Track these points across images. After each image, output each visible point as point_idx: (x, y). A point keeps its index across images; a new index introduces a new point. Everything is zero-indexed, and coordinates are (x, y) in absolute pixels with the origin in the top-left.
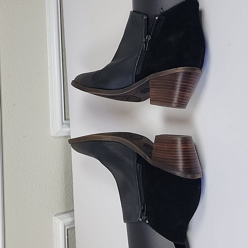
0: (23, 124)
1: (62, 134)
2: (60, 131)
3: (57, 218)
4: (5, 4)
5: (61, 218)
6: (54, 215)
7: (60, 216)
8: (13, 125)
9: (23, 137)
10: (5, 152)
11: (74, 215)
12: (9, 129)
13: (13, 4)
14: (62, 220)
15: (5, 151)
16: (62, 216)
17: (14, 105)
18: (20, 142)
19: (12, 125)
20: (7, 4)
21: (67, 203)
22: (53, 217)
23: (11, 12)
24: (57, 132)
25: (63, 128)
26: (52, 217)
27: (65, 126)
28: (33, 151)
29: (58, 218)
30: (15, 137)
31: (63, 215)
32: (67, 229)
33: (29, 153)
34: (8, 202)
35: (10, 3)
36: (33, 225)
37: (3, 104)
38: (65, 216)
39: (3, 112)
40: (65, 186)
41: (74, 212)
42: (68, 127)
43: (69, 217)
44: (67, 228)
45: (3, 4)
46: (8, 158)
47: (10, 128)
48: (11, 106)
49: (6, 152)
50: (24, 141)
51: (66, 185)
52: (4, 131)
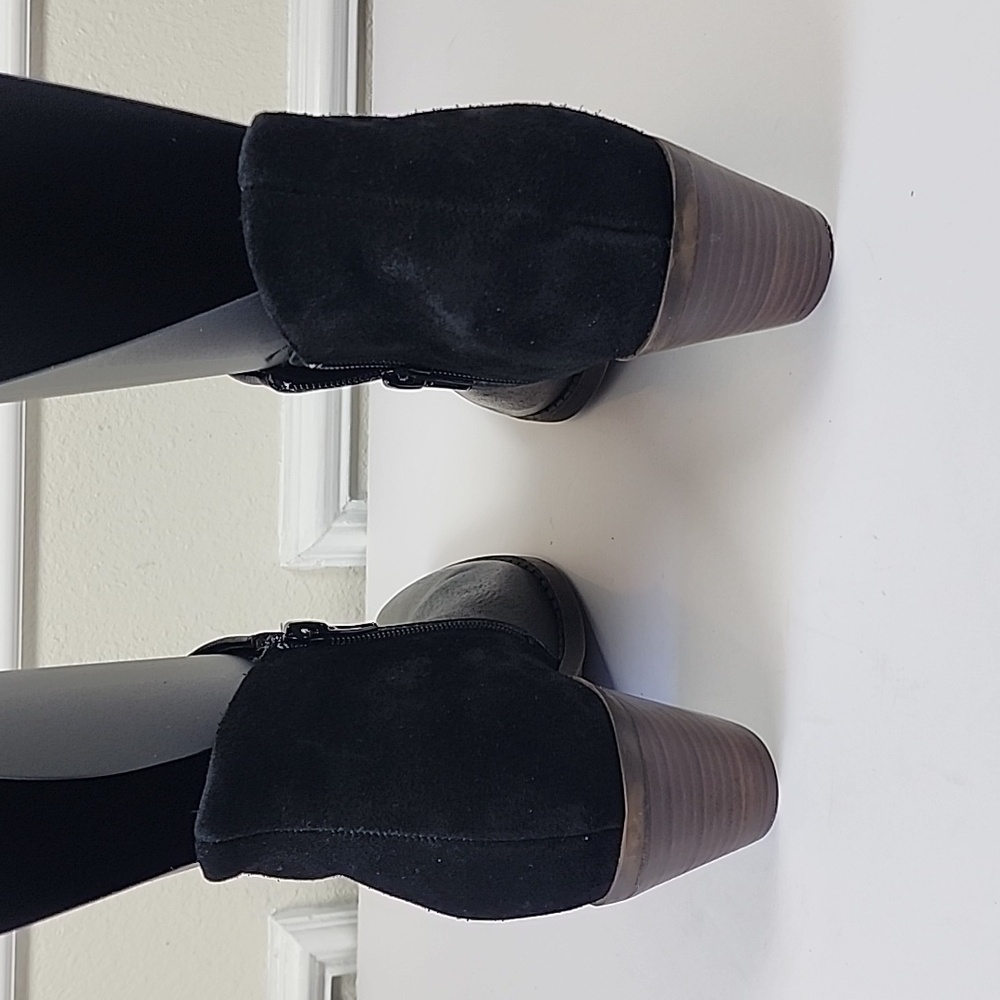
0: (143, 511)
1: (327, 560)
2: (313, 545)
3: (280, 928)
5: (300, 928)
6: (273, 911)
7: (298, 920)
8: (93, 512)
9: (138, 567)
10: (51, 627)
11: (357, 925)
12: (71, 528)
14: (298, 939)
15: (49, 624)
16: (306, 918)
17: (101, 428)
18: (123, 585)
19: (89, 513)
22: (269, 919)
23: (111, 24)
24: (301, 551)
25: (328, 535)
26: (264, 918)
27: (345, 524)
28: (186, 629)
29: (284, 925)
30: (100, 563)
31: (316, 917)
32: (334, 978)
33: (164, 634)
36: (168, 944)
37: (51, 425)
38: (323, 921)
39: (50, 459)
41: (356, 907)
42: (359, 528)
43: (339, 926)
44: (335, 974)
46: (60, 654)
47: (78, 525)
48: (88, 433)
49: (53, 627)
50: (145, 584)
52: (48, 540)
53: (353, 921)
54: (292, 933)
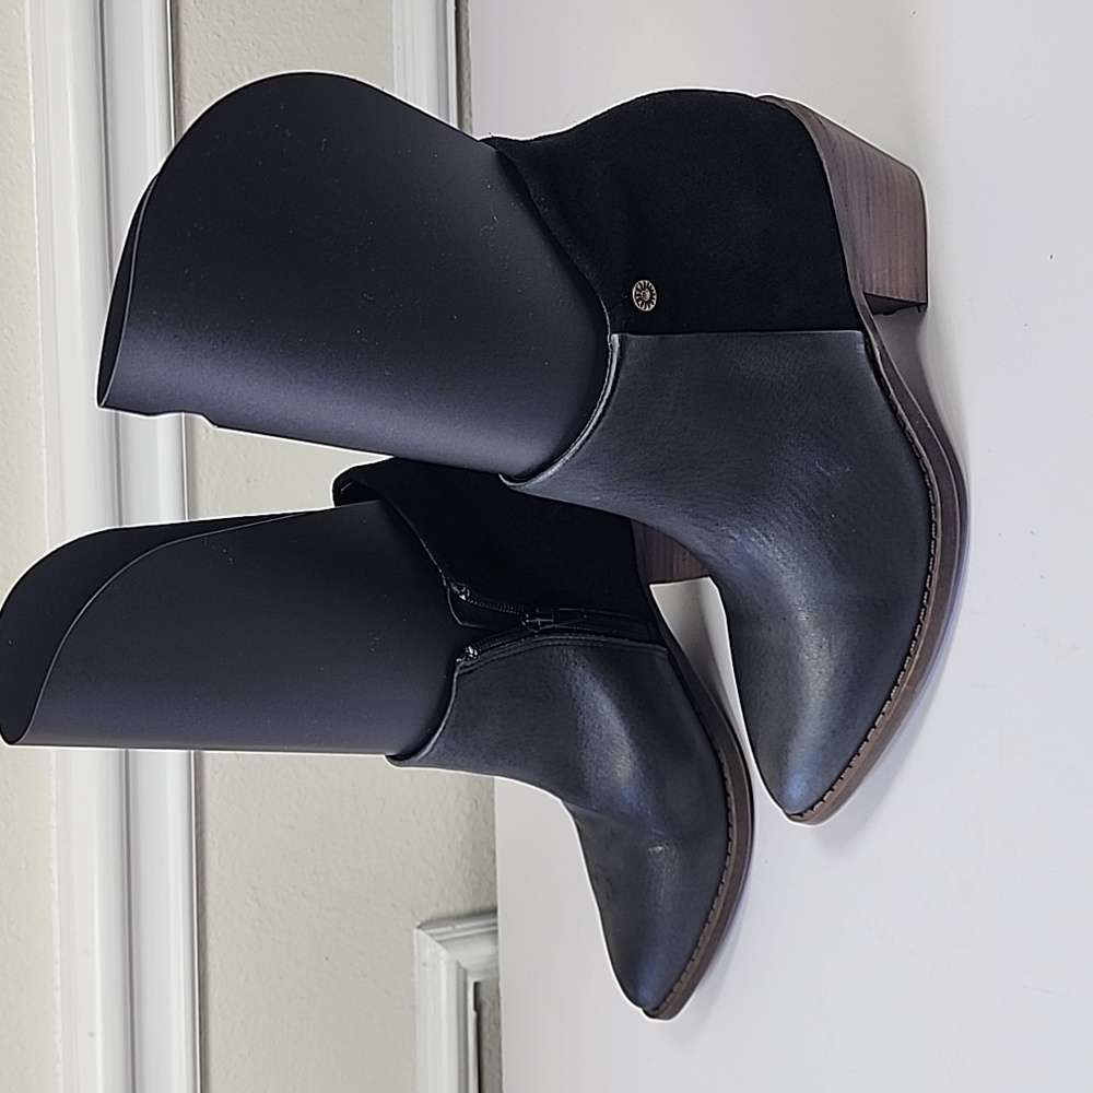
3: (428, 938)
4: (213, 74)
5: (446, 937)
6: (418, 923)
7: (443, 930)
11: (496, 932)
13: (246, 71)
14: (446, 947)
16: (450, 928)
20: (221, 75)
21: (477, 875)
22: (415, 931)
26: (410, 931)
29: (431, 935)
31: (458, 927)
32: (476, 984)
34: (219, 862)
35: (237, 68)
38: (465, 930)
40: (471, 805)
41: (496, 916)
43: (481, 934)
44: (477, 980)
45: (206, 76)
48: (237, 486)
51: (475, 801)
53: (493, 928)
54: (440, 942)
